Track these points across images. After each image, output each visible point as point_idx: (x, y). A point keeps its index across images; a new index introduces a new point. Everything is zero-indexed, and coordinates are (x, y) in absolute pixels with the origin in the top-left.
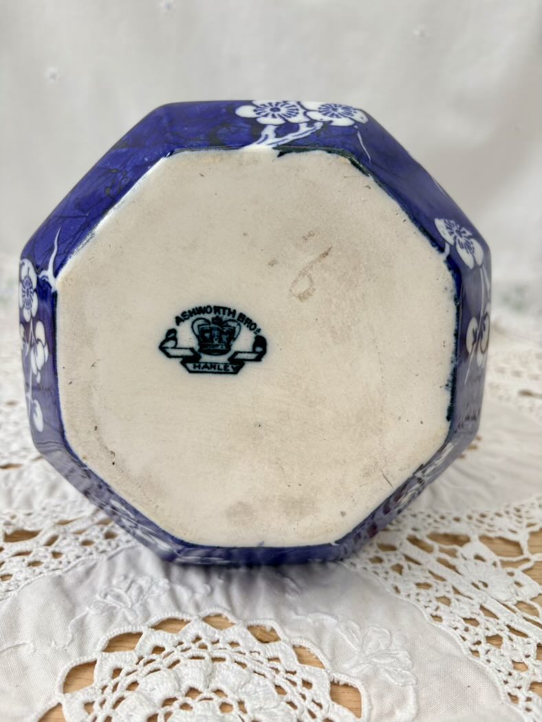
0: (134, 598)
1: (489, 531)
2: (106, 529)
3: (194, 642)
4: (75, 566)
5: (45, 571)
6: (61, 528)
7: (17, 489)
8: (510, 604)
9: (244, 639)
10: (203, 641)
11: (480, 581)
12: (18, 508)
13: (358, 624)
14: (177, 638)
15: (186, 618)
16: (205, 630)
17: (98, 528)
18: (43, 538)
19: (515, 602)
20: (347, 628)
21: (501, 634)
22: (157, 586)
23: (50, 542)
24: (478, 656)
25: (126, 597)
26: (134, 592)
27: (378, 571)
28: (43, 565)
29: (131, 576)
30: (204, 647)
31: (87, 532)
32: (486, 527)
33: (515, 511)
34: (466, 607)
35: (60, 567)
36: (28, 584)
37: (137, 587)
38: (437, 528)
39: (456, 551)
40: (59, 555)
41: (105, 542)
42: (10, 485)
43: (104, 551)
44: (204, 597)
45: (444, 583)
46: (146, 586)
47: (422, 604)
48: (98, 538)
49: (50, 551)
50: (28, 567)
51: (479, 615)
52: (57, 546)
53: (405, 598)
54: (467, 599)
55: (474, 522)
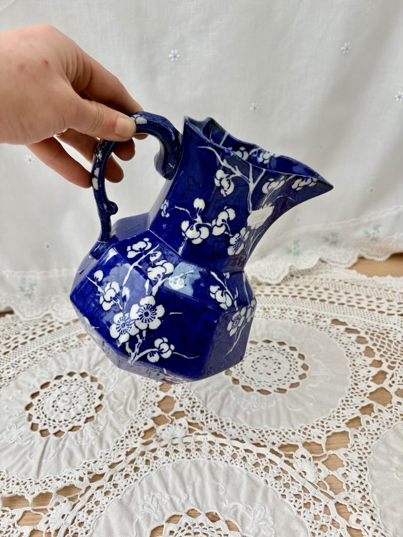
0: (156, 506)
1: (308, 439)
2: (134, 466)
3: (185, 526)
4: (125, 491)
5: (113, 497)
6: (113, 470)
7: (83, 444)
8: (315, 484)
9: (206, 521)
10: (189, 525)
11: (303, 472)
12: (88, 459)
13: (251, 506)
14: (178, 526)
15: (180, 514)
16: (189, 520)
17: (129, 466)
18: (107, 477)
19: (317, 482)
20: (247, 508)
21: (310, 501)
22: (164, 498)
23: (110, 479)
24: (300, 515)
25: (152, 506)
26: (155, 502)
27: (258, 473)
28: (111, 494)
29: (152, 493)
30: (190, 528)
31: (125, 470)
32: (307, 436)
33: (321, 424)
34: (296, 489)
35: (119, 493)
36: (109, 506)
37: (155, 499)
38: (284, 441)
39: (292, 455)
40: (116, 486)
41: (135, 474)
42: (79, 442)
43: (136, 480)
44: (185, 501)
45: (287, 475)
46: (159, 498)
47: (278, 489)
48: (131, 472)
49: (112, 484)
50: (105, 495)
51: (301, 492)
52: (114, 481)
53: (271, 487)
54: (297, 484)
55: (301, 434)
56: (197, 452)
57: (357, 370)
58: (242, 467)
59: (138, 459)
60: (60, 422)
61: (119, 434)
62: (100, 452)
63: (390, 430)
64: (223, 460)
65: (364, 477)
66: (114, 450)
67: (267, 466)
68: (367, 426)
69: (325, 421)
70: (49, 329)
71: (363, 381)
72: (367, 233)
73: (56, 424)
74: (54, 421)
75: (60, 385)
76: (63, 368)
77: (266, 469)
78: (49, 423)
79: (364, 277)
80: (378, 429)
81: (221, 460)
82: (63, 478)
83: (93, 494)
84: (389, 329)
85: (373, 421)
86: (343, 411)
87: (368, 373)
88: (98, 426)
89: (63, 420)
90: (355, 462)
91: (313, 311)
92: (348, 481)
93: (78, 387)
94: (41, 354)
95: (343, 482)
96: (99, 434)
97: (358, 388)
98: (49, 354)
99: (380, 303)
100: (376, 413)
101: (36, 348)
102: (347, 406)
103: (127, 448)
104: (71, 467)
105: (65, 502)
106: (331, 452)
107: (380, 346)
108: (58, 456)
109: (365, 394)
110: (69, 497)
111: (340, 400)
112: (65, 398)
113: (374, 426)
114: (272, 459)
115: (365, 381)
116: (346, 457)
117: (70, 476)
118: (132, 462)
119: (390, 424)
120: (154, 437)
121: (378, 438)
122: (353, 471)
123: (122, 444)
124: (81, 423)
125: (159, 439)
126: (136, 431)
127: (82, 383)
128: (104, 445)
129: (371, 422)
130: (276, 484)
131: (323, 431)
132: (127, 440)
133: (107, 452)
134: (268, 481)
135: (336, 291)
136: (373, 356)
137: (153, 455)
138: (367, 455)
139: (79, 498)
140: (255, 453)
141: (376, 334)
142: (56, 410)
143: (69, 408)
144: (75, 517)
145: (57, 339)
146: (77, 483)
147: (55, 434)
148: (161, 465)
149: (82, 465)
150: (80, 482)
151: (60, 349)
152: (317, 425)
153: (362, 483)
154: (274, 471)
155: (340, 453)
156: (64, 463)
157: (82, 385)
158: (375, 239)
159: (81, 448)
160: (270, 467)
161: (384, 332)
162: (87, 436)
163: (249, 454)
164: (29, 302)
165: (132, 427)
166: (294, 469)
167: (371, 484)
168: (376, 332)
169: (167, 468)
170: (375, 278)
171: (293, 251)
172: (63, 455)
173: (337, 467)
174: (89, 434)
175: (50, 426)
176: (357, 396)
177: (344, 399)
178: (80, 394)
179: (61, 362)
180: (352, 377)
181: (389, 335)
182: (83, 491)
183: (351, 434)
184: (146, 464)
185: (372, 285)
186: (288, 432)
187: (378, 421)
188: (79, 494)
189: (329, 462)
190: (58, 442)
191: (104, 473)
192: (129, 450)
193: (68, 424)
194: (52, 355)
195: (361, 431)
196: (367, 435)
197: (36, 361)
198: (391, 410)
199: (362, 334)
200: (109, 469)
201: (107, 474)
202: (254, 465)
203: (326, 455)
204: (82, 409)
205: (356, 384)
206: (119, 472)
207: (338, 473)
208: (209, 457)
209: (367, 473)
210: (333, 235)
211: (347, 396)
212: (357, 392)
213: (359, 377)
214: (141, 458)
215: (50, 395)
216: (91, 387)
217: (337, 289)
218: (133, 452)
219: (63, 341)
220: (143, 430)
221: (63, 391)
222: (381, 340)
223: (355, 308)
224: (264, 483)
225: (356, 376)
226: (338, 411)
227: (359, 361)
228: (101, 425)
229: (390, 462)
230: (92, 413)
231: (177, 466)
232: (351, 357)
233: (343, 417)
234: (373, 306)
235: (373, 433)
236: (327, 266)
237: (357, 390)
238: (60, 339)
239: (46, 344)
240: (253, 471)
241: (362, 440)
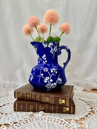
5: (20, 127)
7: (13, 117)
17: (25, 121)
19: (78, 127)
29: (31, 127)
39: (70, 121)
45: (69, 126)
50: (17, 127)
56: (44, 120)
58: (57, 123)
61: (23, 115)
65: (90, 127)
72: (86, 83)
77: (63, 124)
81: (51, 122)
83: (14, 126)
87: (89, 108)
95: (84, 128)
100: (92, 115)
110: (7, 126)
114: (65, 122)
120: (33, 116)
128: (18, 117)
129: (90, 117)
130: (66, 127)
136: (90, 105)
137: (32, 120)
147: (5, 114)
150: (11, 123)
156: (6, 120)
158: (88, 85)
163: (59, 121)
166: (71, 124)
169: (36, 123)
173: (82, 125)
182: (11, 126)
183: (86, 118)
193: (9, 112)
199: (86, 101)
201: (18, 123)
203: (79, 122)
206: (22, 122)
208: (48, 121)
210: (78, 83)
217: (79, 94)
218: (27, 119)
220: (30, 114)
224: (63, 127)
240: (60, 125)
241: (88, 120)
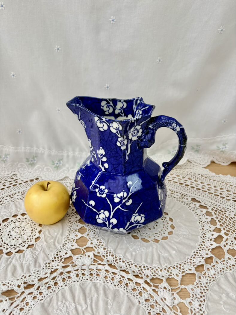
0: (65, 311)
2: (55, 281)
4: (47, 298)
5: (38, 301)
6: (40, 282)
7: (24, 263)
8: (171, 307)
11: (164, 298)
12: (26, 273)
17: (52, 281)
18: (36, 287)
22: (72, 306)
23: (38, 289)
26: (65, 308)
27: (135, 295)
28: (37, 298)
29: (64, 302)
31: (49, 283)
32: (169, 274)
33: (179, 266)
34: (158, 309)
35: (43, 299)
36: (34, 307)
37: (66, 306)
38: (154, 275)
39: (158, 286)
40: (41, 293)
41: (55, 287)
42: (21, 261)
43: (55, 291)
44: (85, 309)
45: (153, 299)
46: (68, 306)
47: (146, 308)
48: (52, 285)
49: (38, 292)
50: (33, 299)
51: (161, 312)
52: (40, 290)
53: (142, 306)
54: (159, 306)
55: (166, 271)
56: (97, 276)
57: (205, 233)
58: (125, 290)
59: (58, 277)
60: (11, 246)
61: (48, 258)
62: (34, 269)
63: (222, 276)
64: (113, 284)
65: (202, 306)
66: (43, 269)
67: (141, 292)
68: (208, 271)
69: (182, 265)
70: (14, 183)
71: (208, 241)
72: (219, 147)
73: (8, 247)
74: (7, 245)
75: (15, 221)
76: (19, 210)
77: (140, 293)
78: (4, 246)
79: (214, 174)
80: (215, 274)
81: (112, 284)
82: (8, 284)
83: (25, 297)
84: (226, 209)
85: (212, 268)
86: (194, 259)
87: (212, 236)
88: (35, 251)
89: (13, 245)
90: (198, 295)
91: (181, 191)
92: (192, 308)
93: (26, 223)
94: (6, 199)
95: (189, 308)
96: (35, 257)
97: (205, 245)
98: (11, 200)
99: (222, 192)
100: (214, 263)
101: (4, 195)
102: (197, 256)
103: (52, 269)
104: (14, 277)
105: (6, 300)
106: (183, 286)
107: (220, 219)
108: (7, 268)
109: (209, 250)
110: (9, 297)
111: (193, 251)
112: (16, 230)
113: (212, 272)
114: (144, 287)
115: (210, 241)
116: (192, 291)
117: (12, 283)
118: (54, 278)
119: (222, 272)
120: (70, 263)
121: (214, 280)
122: (196, 301)
123: (49, 265)
124: (25, 248)
125: (74, 264)
126: (59, 257)
127: (29, 221)
128: (37, 265)
129: (210, 269)
130: (145, 304)
131: (180, 271)
132: (53, 263)
133: (38, 270)
134: (141, 302)
135: (196, 181)
136: (216, 225)
137: (68, 275)
138: (206, 291)
139: (16, 299)
140: (134, 282)
141: (218, 211)
142: (10, 238)
143: (19, 237)
144: (11, 312)
145: (18, 190)
146: (16, 289)
147: (7, 254)
148: (73, 283)
149: (21, 277)
150: (18, 288)
151: (18, 197)
152: (177, 266)
153: (201, 310)
154: (145, 296)
155: (189, 288)
156: (9, 274)
157: (29, 222)
158: (223, 152)
159: (22, 266)
160: (143, 293)
161: (223, 210)
162: (27, 258)
163: (130, 282)
164: (4, 165)
165: (57, 255)
166: (159, 295)
167: (207, 311)
168: (218, 209)
169: (76, 285)
170: (220, 175)
171: (172, 153)
172: (9, 268)
173: (186, 297)
174: (28, 256)
175: (4, 248)
176: (204, 250)
177: (195, 251)
178: (27, 229)
179: (19, 206)
180: (201, 237)
181: (226, 213)
182: (19, 295)
183: (197, 276)
184: (63, 281)
185: (218, 180)
186: (158, 269)
187: (215, 269)
188: (16, 296)
189: (181, 293)
190: (8, 259)
191: (35, 284)
192: (53, 270)
193: (16, 248)
194: (13, 200)
195: (204, 275)
196: (207, 277)
197: (2, 203)
198: (224, 262)
199: (210, 210)
200: (38, 282)
201: (36, 285)
202: (132, 289)
203: (180, 287)
204: (27, 238)
205: (203, 242)
206: (45, 284)
207: (186, 302)
208: (104, 281)
209: (205, 304)
210: (197, 146)
211: (198, 249)
212: (204, 248)
213: (205, 238)
214: (60, 276)
215: (7, 227)
216: (35, 224)
217: (197, 180)
218: (55, 272)
219: (22, 193)
220: (64, 257)
221: (16, 225)
222: (221, 215)
223: (207, 193)
224: (137, 303)
225: (204, 237)
226: (191, 258)
227: (206, 227)
228: (37, 250)
229: (221, 297)
230: (33, 242)
231: (83, 284)
232: (202, 224)
233: (194, 263)
234: (218, 193)
235: (211, 277)
236: (192, 165)
237: (204, 246)
238: (20, 191)
239: (10, 193)
240: (131, 294)
241: (204, 280)
